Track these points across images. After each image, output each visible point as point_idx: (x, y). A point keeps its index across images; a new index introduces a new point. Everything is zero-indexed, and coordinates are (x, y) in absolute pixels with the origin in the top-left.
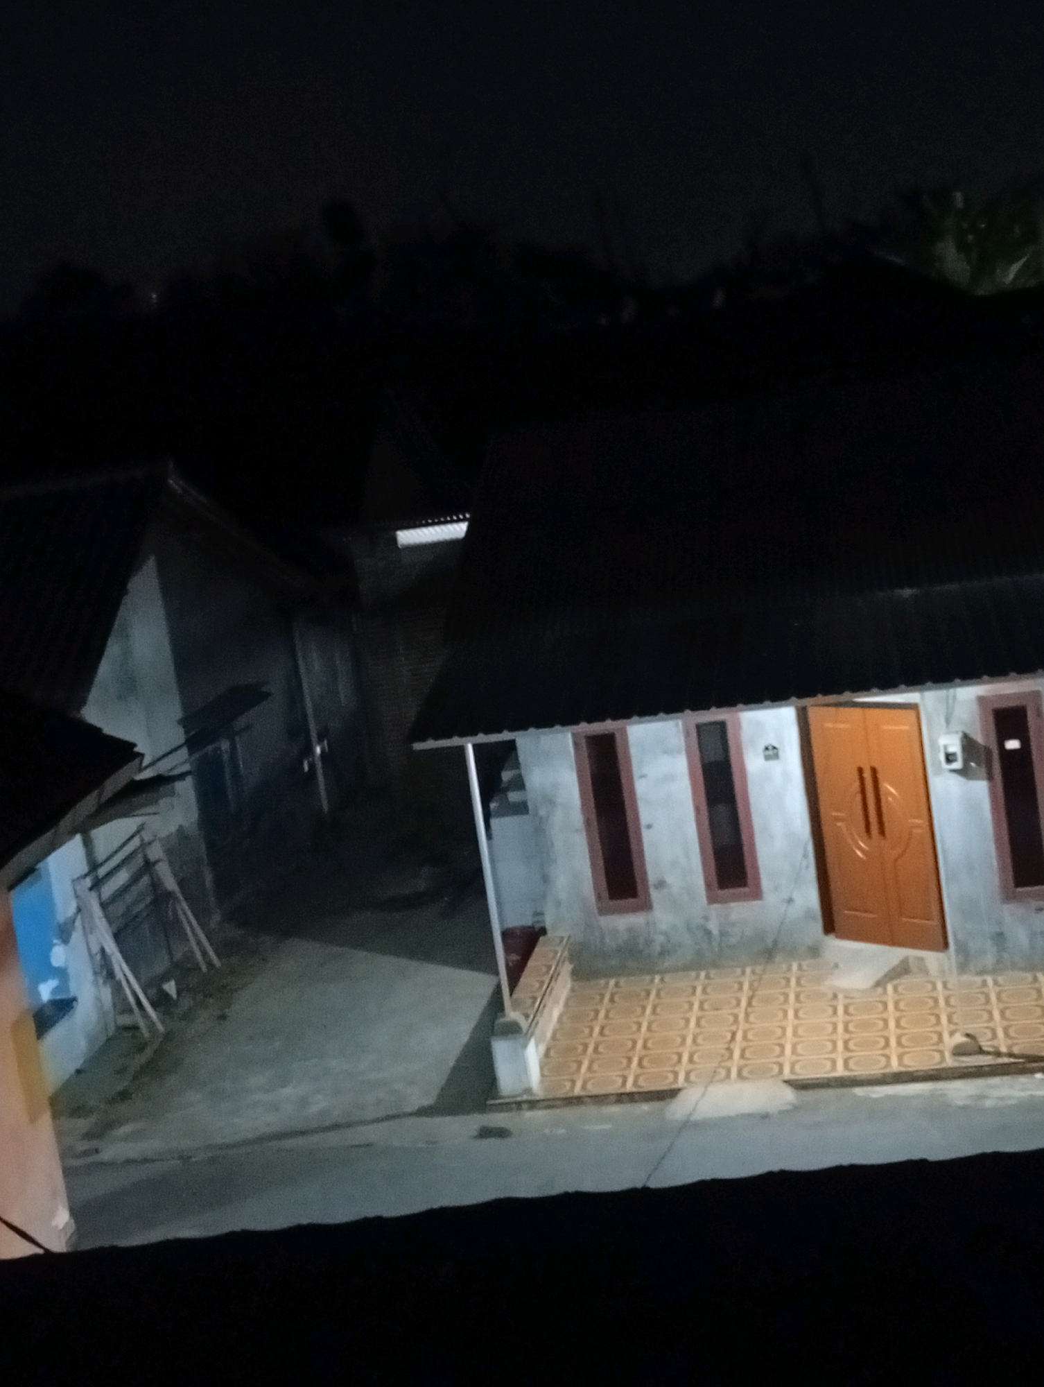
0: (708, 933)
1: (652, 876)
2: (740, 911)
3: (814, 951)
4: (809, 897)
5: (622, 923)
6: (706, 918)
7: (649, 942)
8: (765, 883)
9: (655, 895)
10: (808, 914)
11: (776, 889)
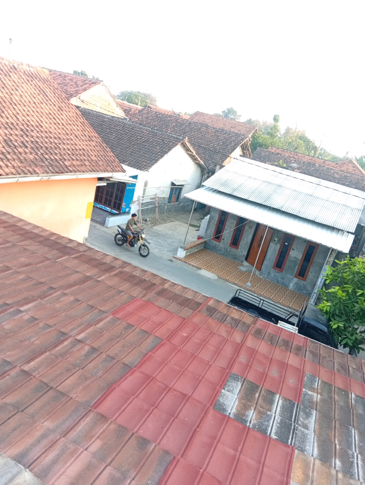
0: (227, 250)
1: (222, 238)
2: (234, 250)
3: (242, 262)
4: (245, 253)
5: (215, 242)
6: (228, 248)
7: (217, 248)
8: (239, 247)
9: (222, 240)
10: (244, 255)
11: (241, 249)
